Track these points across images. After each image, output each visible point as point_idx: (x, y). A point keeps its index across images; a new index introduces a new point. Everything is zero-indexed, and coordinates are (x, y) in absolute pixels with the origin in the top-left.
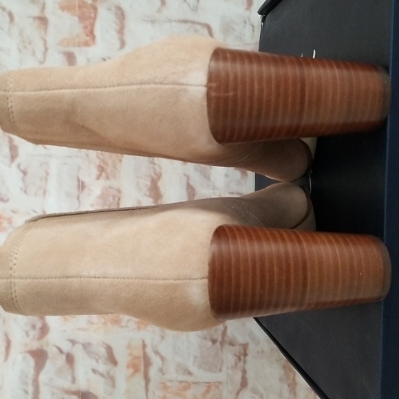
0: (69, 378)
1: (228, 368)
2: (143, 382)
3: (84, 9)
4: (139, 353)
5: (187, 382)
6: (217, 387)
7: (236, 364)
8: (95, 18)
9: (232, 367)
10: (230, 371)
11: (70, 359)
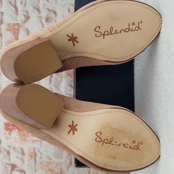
0: (8, 159)
2: (34, 162)
3: (15, 30)
4: (33, 151)
5: (50, 162)
6: (61, 165)
7: (68, 156)
8: (19, 33)
9: (66, 157)
10: (65, 159)
11: (8, 153)
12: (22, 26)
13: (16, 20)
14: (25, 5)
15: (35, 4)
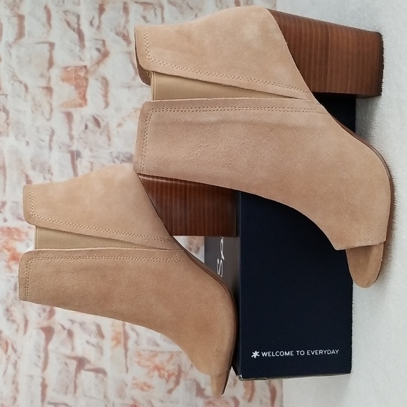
0: (70, 347)
2: (123, 351)
3: (79, 81)
4: (120, 330)
5: (155, 351)
8: (86, 86)
11: (70, 334)
12: (94, 72)
13: (81, 59)
14: (99, 27)
15: (119, 26)
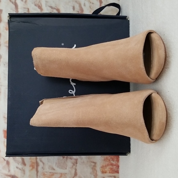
1: (69, 168)
4: (34, 161)
5: (53, 173)
6: (65, 175)
9: (71, 168)
10: (70, 169)
11: (8, 163)
